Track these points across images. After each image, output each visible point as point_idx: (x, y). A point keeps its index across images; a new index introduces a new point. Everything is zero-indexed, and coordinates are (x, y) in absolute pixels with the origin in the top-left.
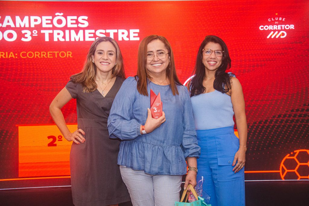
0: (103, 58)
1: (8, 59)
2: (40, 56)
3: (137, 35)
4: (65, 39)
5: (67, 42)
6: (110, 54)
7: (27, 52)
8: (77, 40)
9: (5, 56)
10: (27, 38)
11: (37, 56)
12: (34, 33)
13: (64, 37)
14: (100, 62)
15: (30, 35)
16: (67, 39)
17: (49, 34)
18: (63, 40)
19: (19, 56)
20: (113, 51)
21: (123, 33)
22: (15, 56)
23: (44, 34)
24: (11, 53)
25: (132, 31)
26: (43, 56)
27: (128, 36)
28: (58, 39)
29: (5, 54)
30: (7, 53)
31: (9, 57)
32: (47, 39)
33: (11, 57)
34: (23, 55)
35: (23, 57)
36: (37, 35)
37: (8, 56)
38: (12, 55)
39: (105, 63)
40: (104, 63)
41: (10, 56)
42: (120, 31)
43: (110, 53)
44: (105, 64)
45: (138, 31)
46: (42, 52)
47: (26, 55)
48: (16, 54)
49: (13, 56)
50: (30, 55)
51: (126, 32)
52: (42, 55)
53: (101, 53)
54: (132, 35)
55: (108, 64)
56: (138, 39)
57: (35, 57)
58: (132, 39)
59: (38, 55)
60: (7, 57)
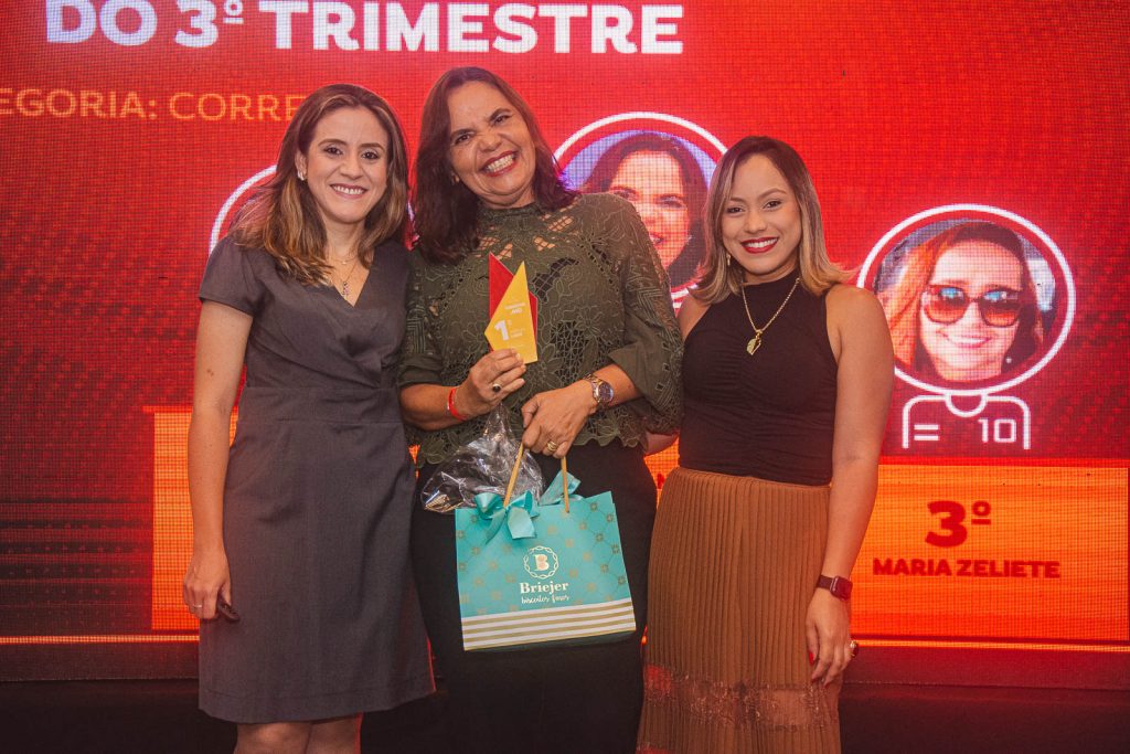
0: (343, 170)
1: (118, 121)
2: (253, 111)
3: (671, 29)
4: (361, 42)
5: (371, 54)
6: (369, 156)
7: (198, 95)
8: (413, 46)
9: (105, 108)
10: (198, 32)
11: (240, 115)
12: (228, 10)
13: (357, 33)
14: (332, 186)
15: (213, 22)
16: (371, 44)
17: (295, 16)
18: (351, 45)
19: (162, 109)
20: (379, 146)
21: (612, 22)
22: (147, 109)
23: (273, 15)
24: (132, 95)
25: (650, 13)
26: (266, 114)
27: (635, 36)
28: (331, 38)
29: (107, 101)
30: (113, 97)
31: (123, 114)
32: (284, 39)
33: (131, 115)
34: (183, 106)
35: (179, 117)
36: (240, 21)
37: (119, 109)
38: (133, 105)
39: (350, 188)
40: (347, 191)
41: (126, 110)
42: (601, 13)
43: (370, 150)
44: (352, 192)
45: (676, 12)
46: (261, 98)
47: (194, 110)
48: (153, 103)
49: (140, 112)
50: (211, 106)
51: (623, 14)
52: (261, 109)
53: (336, 150)
54: (650, 30)
55: (360, 191)
56: (676, 48)
57: (233, 115)
58: (650, 46)
59: (245, 110)
60: (113, 115)
